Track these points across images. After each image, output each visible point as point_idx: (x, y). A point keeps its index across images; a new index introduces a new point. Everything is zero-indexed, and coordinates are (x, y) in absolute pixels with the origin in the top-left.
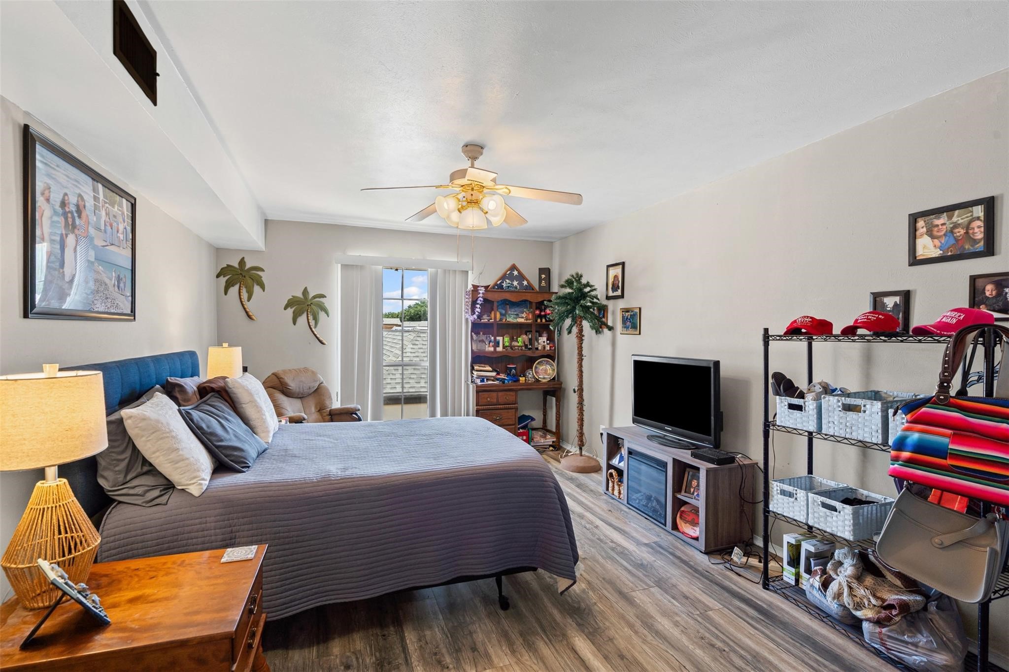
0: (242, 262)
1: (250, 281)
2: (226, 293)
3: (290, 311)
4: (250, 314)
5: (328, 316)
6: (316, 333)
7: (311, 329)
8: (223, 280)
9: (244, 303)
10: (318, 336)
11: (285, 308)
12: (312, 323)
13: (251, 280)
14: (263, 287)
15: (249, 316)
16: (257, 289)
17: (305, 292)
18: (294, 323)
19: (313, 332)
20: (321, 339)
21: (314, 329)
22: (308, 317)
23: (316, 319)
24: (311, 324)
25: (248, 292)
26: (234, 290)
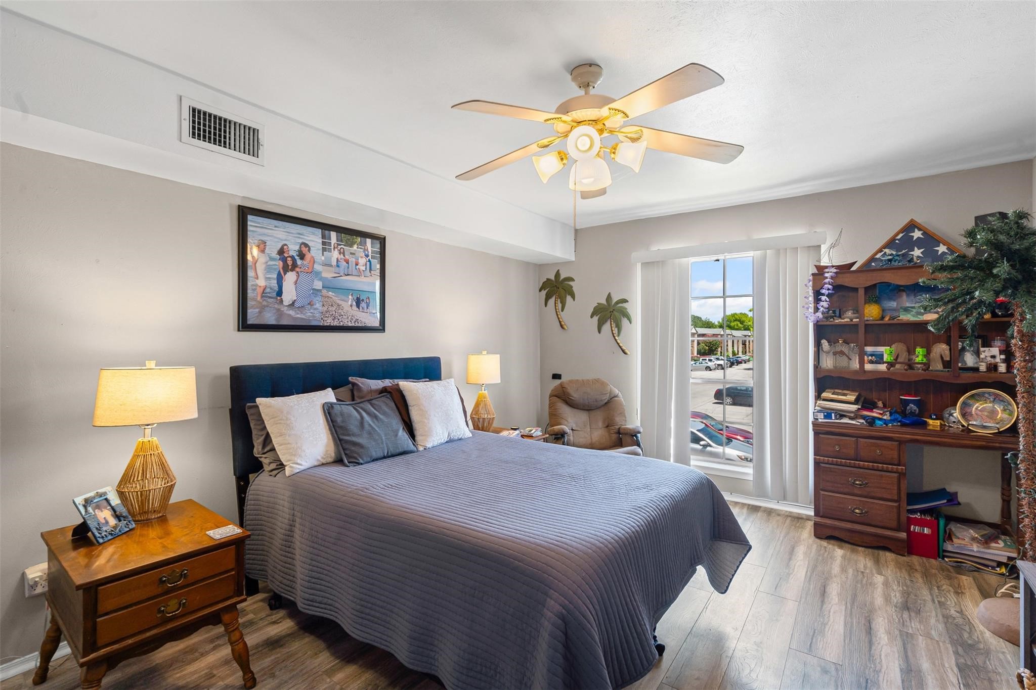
0: (558, 274)
1: (562, 291)
2: (546, 305)
3: (596, 318)
4: (563, 323)
5: (631, 323)
6: (619, 341)
7: (614, 337)
8: (544, 293)
9: (558, 313)
10: (621, 345)
11: (592, 317)
12: (616, 331)
13: (564, 291)
14: (573, 297)
15: (562, 326)
16: (569, 298)
17: (609, 297)
18: (599, 332)
19: (616, 340)
20: (624, 348)
21: (617, 338)
22: (611, 324)
23: (619, 327)
24: (614, 332)
25: (561, 302)
26: (552, 301)
